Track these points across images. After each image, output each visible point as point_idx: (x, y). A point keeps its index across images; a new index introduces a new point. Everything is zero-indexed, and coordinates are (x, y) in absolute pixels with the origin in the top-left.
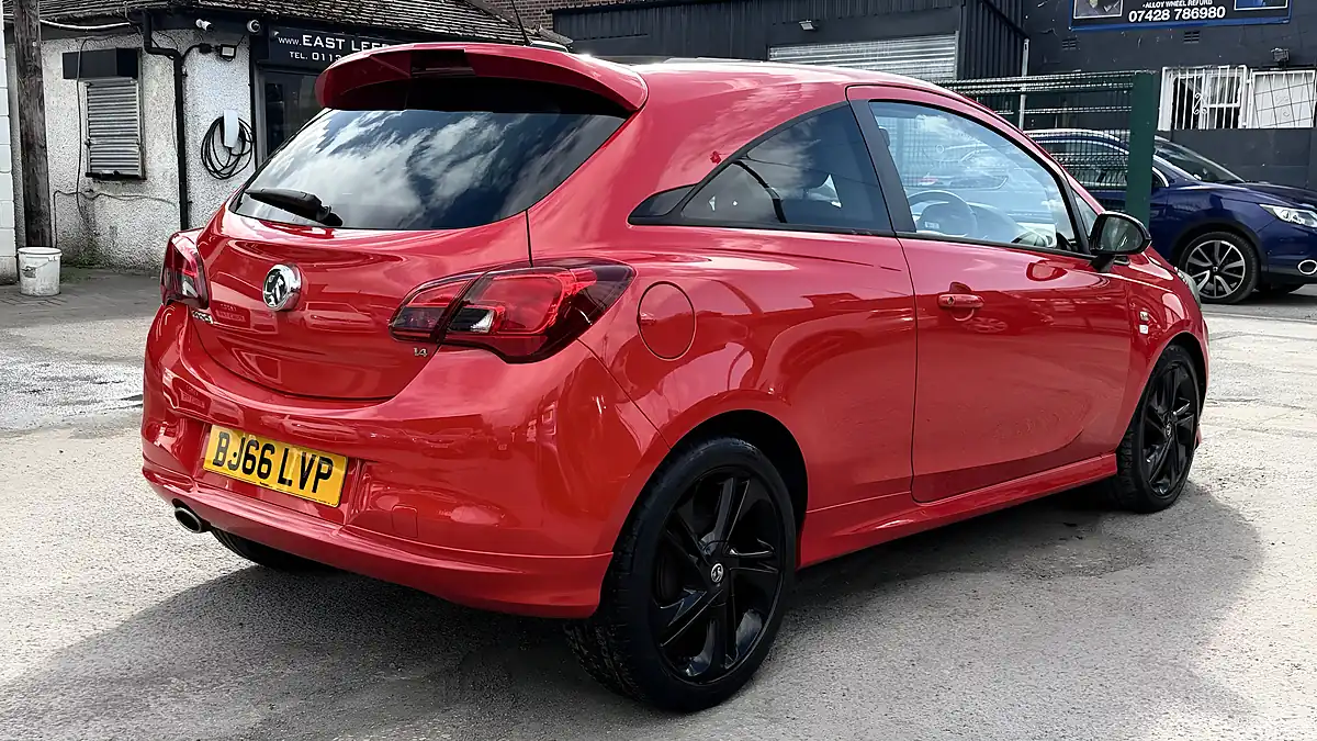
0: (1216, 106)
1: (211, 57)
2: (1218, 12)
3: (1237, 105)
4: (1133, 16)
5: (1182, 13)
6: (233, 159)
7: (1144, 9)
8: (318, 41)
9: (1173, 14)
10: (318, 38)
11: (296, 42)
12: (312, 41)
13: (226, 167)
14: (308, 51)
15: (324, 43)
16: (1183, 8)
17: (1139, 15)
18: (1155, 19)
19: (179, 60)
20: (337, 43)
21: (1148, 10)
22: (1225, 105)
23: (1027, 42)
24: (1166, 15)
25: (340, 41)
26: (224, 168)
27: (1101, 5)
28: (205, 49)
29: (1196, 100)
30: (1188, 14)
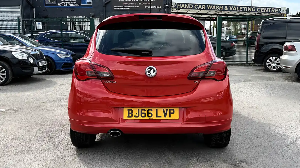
0: (80, 25)
2: (78, 5)
3: (84, 25)
4: (59, 4)
5: (70, 4)
7: (61, 3)
9: (68, 5)
16: (70, 3)
17: (60, 4)
18: (64, 5)
21: (62, 3)
22: (82, 25)
23: (34, 9)
24: (66, 5)
27: (51, 1)
29: (75, 24)
30: (72, 5)
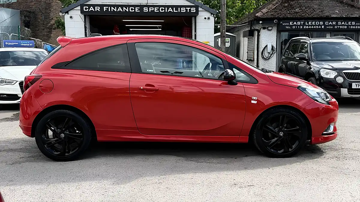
1: (266, 30)
6: (270, 55)
8: (295, 23)
10: (295, 22)
11: (288, 24)
12: (293, 23)
13: (268, 57)
14: (291, 26)
15: (297, 23)
19: (259, 31)
20: (301, 23)
25: (302, 22)
26: (267, 57)
28: (264, 28)
